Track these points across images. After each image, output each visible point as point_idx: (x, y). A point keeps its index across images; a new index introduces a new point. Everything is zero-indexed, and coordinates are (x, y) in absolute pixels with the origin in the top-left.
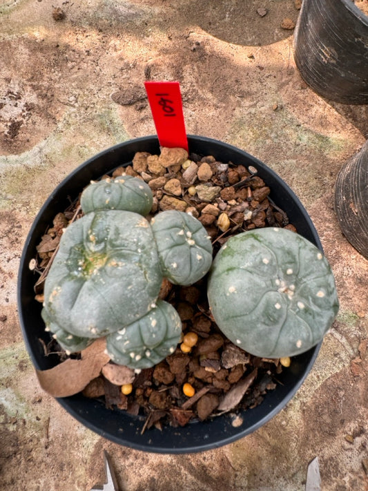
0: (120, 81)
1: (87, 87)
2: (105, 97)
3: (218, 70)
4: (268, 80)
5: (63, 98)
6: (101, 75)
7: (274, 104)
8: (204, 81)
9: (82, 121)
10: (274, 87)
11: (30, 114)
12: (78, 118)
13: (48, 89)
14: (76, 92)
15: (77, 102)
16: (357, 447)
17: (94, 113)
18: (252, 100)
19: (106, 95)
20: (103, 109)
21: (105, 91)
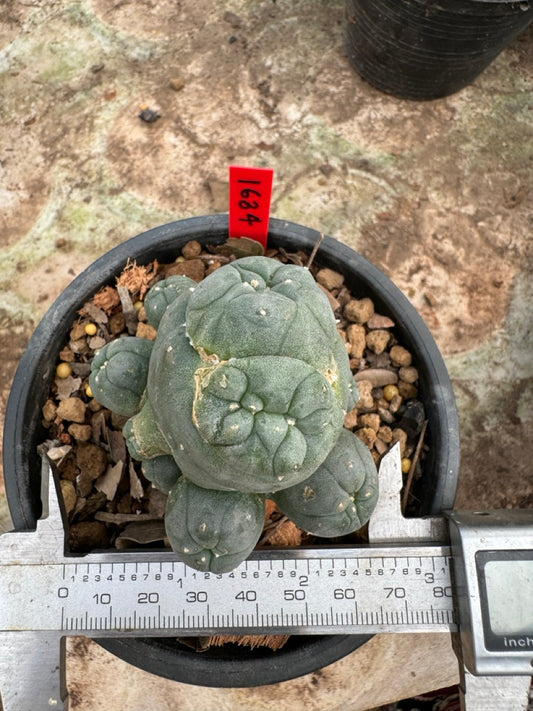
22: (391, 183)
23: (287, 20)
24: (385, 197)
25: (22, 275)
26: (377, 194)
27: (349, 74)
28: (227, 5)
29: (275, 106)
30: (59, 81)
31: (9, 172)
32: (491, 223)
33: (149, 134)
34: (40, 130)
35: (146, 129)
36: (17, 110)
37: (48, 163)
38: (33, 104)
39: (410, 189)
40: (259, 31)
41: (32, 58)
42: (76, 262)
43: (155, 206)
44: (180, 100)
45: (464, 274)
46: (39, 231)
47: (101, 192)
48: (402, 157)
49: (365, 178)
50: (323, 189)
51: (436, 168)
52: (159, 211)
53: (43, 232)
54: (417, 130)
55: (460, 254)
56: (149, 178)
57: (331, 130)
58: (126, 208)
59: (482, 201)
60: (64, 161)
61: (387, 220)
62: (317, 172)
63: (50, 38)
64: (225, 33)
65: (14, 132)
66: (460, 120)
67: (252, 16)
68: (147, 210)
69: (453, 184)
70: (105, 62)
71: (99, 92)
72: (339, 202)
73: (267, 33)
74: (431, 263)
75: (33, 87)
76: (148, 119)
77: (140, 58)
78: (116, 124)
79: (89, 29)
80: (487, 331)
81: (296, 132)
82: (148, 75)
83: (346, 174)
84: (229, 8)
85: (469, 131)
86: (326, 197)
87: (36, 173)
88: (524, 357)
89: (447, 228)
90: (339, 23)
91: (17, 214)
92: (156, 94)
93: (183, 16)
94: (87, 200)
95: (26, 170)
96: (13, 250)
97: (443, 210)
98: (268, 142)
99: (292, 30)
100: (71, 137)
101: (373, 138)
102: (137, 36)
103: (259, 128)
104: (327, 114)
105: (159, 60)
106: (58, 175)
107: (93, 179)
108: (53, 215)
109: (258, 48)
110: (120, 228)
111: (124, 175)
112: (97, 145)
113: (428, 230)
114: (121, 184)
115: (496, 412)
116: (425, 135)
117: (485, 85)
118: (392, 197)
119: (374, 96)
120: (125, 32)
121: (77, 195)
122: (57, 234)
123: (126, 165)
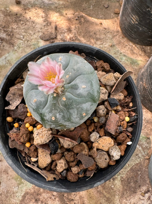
0: (43, 30)
1: (29, 32)
2: (36, 37)
3: (87, 29)
4: (108, 34)
5: (18, 36)
6: (35, 27)
7: (110, 44)
8: (80, 32)
9: (25, 46)
10: (111, 37)
11: (2, 42)
12: (24, 45)
13: (12, 32)
14: (24, 34)
15: (24, 38)
16: (146, 198)
17: (31, 43)
18: (101, 42)
19: (37, 36)
20: (35, 42)
21: (37, 34)
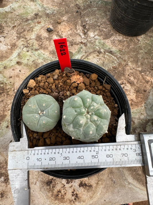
22: (118, 58)
23: (94, 8)
24: (115, 62)
25: (5, 70)
26: (113, 61)
27: (110, 26)
28: (77, 2)
29: (87, 32)
30: (25, 16)
31: (6, 40)
32: (145, 73)
33: (49, 35)
34: (17, 29)
35: (48, 33)
36: (11, 23)
37: (18, 39)
38: (16, 22)
39: (123, 61)
40: (85, 10)
41: (18, 9)
42: (22, 68)
43: (48, 55)
44: (59, 27)
45: (136, 87)
46: (12, 58)
47: (32, 49)
48: (122, 52)
49: (110, 56)
50: (98, 57)
51: (131, 56)
52: (49, 57)
53: (13, 58)
54: (127, 44)
55: (135, 81)
56: (47, 47)
57: (102, 41)
58: (39, 55)
59: (144, 67)
60: (22, 39)
61: (115, 68)
62: (97, 52)
63: (23, 4)
64: (75, 10)
65: (9, 29)
66: (140, 43)
67: (84, 6)
68: (45, 56)
69: (136, 61)
70: (39, 13)
71: (36, 21)
72: (102, 62)
73: (88, 11)
74: (126, 83)
75: (16, 17)
76: (49, 31)
77: (49, 13)
78: (40, 31)
79: (35, 3)
80: (140, 104)
81: (92, 40)
82: (51, 18)
83: (105, 54)
84: (77, 3)
85: (142, 47)
86: (98, 60)
87: (14, 42)
88: (150, 113)
89: (132, 73)
90: (109, 11)
91: (7, 52)
92: (52, 24)
93: (64, 3)
94: (28, 51)
95: (11, 40)
96: (4, 62)
97: (132, 68)
98: (83, 42)
99: (95, 11)
100: (26, 33)
101: (114, 45)
102: (49, 7)
103: (81, 38)
104: (102, 36)
105: (55, 14)
106: (20, 43)
107: (31, 45)
108: (17, 54)
109: (84, 15)
110: (36, 60)
111: (40, 46)
112: (33, 36)
113: (127, 73)
114: (39, 48)
115: (140, 127)
116: (130, 46)
117: (149, 34)
118: (118, 62)
119: (116, 33)
120: (46, 5)
121: (25, 49)
122: (17, 60)
123: (41, 43)
